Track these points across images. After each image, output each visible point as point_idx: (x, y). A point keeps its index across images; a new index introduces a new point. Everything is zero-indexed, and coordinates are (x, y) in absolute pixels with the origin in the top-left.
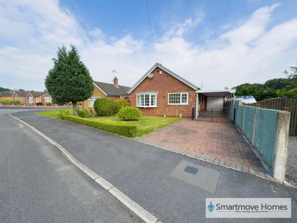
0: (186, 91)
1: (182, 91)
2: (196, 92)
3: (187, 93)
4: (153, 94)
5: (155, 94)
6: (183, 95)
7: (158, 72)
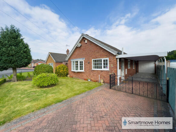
0: (107, 56)
1: (103, 57)
2: (117, 57)
3: (108, 59)
4: (81, 60)
5: (83, 60)
6: (104, 61)
7: (84, 41)
